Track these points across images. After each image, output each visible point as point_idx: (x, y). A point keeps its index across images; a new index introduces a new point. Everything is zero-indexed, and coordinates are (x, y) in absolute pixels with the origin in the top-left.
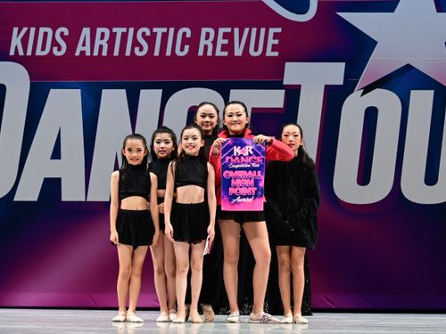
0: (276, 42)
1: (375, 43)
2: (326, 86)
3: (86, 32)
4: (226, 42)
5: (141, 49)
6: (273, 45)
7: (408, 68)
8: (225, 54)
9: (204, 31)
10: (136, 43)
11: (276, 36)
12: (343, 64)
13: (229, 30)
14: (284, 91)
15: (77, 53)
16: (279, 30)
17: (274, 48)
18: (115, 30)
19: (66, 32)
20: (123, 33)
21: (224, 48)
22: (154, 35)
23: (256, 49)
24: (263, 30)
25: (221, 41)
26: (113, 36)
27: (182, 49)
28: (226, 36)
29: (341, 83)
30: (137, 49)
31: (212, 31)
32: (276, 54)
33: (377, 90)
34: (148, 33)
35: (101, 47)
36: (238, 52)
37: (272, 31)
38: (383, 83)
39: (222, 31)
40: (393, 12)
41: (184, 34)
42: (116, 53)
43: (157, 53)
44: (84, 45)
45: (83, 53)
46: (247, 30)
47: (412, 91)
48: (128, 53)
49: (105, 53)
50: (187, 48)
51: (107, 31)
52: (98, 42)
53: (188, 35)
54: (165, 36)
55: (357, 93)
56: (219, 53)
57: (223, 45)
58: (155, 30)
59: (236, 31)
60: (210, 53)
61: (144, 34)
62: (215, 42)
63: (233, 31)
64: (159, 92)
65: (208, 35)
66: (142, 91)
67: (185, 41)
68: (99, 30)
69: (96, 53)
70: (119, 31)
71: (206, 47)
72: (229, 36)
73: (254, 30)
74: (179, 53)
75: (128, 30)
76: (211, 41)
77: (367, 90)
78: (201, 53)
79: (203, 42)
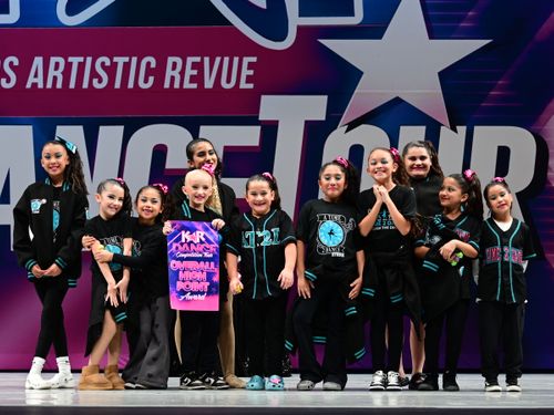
0: (251, 72)
1: (360, 74)
2: (306, 122)
3: (38, 61)
4: (195, 72)
5: (100, 81)
6: (248, 77)
7: (397, 101)
8: (195, 86)
9: (171, 60)
10: (94, 74)
11: (250, 66)
12: (326, 97)
13: (198, 59)
14: (259, 128)
15: (29, 86)
16: (254, 59)
17: (249, 80)
18: (70, 59)
19: (16, 62)
20: (79, 63)
21: (193, 79)
22: (114, 65)
23: (228, 81)
24: (236, 59)
25: (190, 72)
26: (68, 66)
27: (146, 81)
28: (195, 66)
29: (324, 118)
30: (95, 81)
31: (179, 61)
32: (251, 86)
33: (363, 126)
34: (108, 63)
35: (55, 78)
36: (209, 84)
37: (247, 60)
38: (369, 118)
39: (190, 60)
40: (380, 38)
41: (148, 64)
42: (72, 85)
43: (117, 85)
44: (36, 76)
45: (34, 85)
46: (218, 59)
47: (402, 128)
48: (85, 85)
49: (59, 85)
50: (151, 79)
51: (61, 61)
52: (52, 73)
53: (153, 65)
54: (127, 66)
55: (341, 129)
56: (187, 85)
57: (192, 77)
58: (115, 59)
59: (207, 60)
60: (177, 85)
61: (103, 64)
62: (182, 73)
63: (202, 60)
64: (120, 129)
65: (174, 65)
66: (101, 128)
67: (149, 71)
68: (53, 60)
69: (49, 85)
70: (75, 61)
71: (173, 78)
72: (198, 66)
73: (226, 59)
74: (142, 85)
75: (85, 60)
76: (179, 72)
77: (352, 126)
78: (167, 85)
79: (169, 72)
